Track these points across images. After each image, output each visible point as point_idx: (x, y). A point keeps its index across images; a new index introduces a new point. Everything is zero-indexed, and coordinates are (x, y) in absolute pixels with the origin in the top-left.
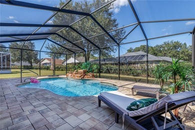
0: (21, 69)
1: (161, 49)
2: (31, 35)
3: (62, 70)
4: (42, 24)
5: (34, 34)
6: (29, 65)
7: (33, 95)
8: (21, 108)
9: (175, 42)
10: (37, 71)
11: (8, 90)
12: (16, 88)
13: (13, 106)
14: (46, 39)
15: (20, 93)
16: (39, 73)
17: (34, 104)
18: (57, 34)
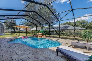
0: (10, 33)
1: (76, 24)
2: (15, 16)
3: (30, 33)
4: (22, 10)
5: (17, 16)
6: (14, 31)
7: (17, 48)
8: (10, 57)
9: (82, 20)
10: (18, 34)
11: (3, 44)
12: (7, 43)
13: (6, 55)
14: (22, 18)
15: (9, 46)
16: (19, 35)
17: (18, 54)
18: (28, 16)
